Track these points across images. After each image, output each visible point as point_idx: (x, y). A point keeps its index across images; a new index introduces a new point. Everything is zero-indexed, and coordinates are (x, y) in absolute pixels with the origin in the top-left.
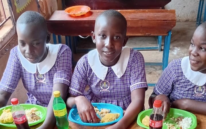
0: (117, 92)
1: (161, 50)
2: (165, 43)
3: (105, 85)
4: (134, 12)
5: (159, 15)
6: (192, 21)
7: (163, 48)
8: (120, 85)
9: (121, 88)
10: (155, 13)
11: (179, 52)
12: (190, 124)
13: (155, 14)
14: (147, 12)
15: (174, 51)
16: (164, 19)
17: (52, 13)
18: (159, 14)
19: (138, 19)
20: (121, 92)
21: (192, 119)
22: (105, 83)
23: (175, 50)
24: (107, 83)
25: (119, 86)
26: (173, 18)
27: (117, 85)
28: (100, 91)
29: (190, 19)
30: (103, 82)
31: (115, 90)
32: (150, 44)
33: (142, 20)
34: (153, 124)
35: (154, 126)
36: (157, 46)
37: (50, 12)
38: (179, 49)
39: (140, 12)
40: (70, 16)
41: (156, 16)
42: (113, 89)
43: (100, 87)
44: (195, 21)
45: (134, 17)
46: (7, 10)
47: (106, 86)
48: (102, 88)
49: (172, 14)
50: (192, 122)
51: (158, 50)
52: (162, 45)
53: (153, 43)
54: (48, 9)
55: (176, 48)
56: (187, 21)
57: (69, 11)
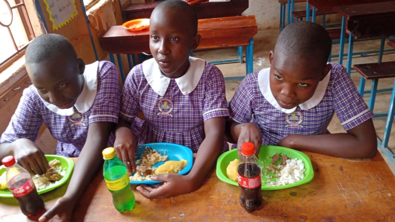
0: (184, 118)
1: (244, 62)
2: (246, 55)
3: (165, 106)
4: (206, 22)
5: (237, 23)
6: (274, 28)
7: (245, 59)
8: (189, 107)
9: (189, 112)
10: (231, 21)
11: (264, 62)
12: (302, 171)
13: (232, 22)
14: (222, 21)
15: (258, 62)
16: (243, 27)
18: (236, 22)
19: (211, 29)
20: (189, 118)
21: (303, 162)
22: (166, 103)
23: (260, 61)
24: (169, 103)
25: (186, 109)
26: (253, 25)
27: (183, 107)
28: (158, 114)
29: (272, 26)
30: (163, 101)
31: (180, 115)
32: (230, 57)
33: (216, 29)
34: (245, 182)
35: (247, 187)
36: (238, 58)
37: (105, 28)
38: (264, 60)
39: (213, 21)
40: (129, 31)
41: (232, 23)
42: (178, 112)
43: (158, 109)
44: (278, 28)
45: (206, 27)
46: (38, 26)
47: (168, 107)
48: (161, 110)
49: (252, 20)
50: (305, 167)
51: (239, 62)
52: (244, 57)
53: (233, 55)
54: (103, 25)
55: (260, 58)
56: (269, 28)
57: (127, 26)
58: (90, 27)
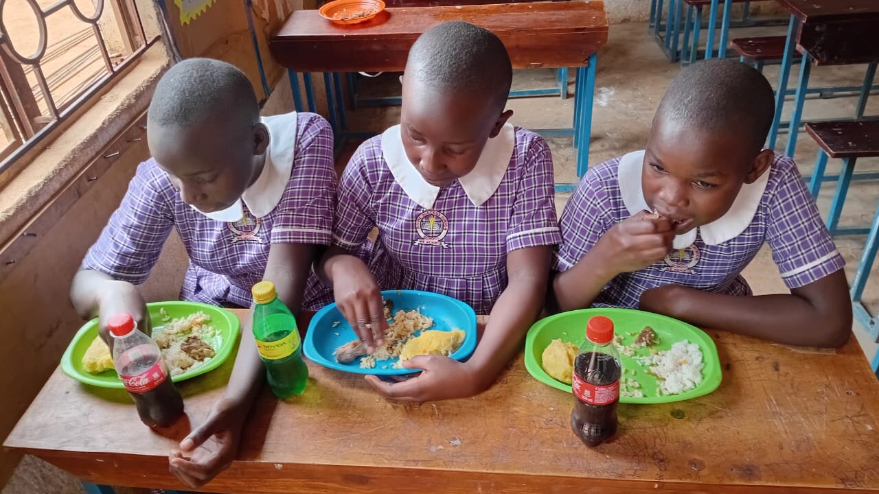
0: (470, 250)
1: (568, 96)
2: (577, 79)
4: (496, 11)
5: (564, 17)
6: (638, 21)
7: (572, 90)
8: (481, 227)
9: (481, 239)
10: (552, 12)
11: (612, 99)
12: (696, 367)
13: (553, 14)
14: (532, 10)
15: (600, 98)
16: (577, 27)
17: (288, 16)
18: (562, 15)
19: (509, 29)
20: (481, 250)
22: (433, 220)
23: (603, 96)
24: (438, 220)
25: (476, 233)
26: (599, 24)
27: (470, 227)
28: (417, 243)
29: (634, 17)
30: (427, 217)
31: (464, 243)
32: (539, 82)
36: (557, 86)
37: (281, 14)
38: (612, 93)
39: (513, 9)
40: (334, 24)
41: (554, 18)
42: (458, 239)
43: (416, 231)
44: (647, 21)
45: (498, 24)
47: (437, 229)
48: (421, 235)
49: (597, 13)
50: (703, 360)
51: (560, 96)
52: (569, 84)
53: (545, 79)
54: (277, 8)
55: (603, 89)
56: (625, 21)
57: (329, 13)
58: (253, 13)
